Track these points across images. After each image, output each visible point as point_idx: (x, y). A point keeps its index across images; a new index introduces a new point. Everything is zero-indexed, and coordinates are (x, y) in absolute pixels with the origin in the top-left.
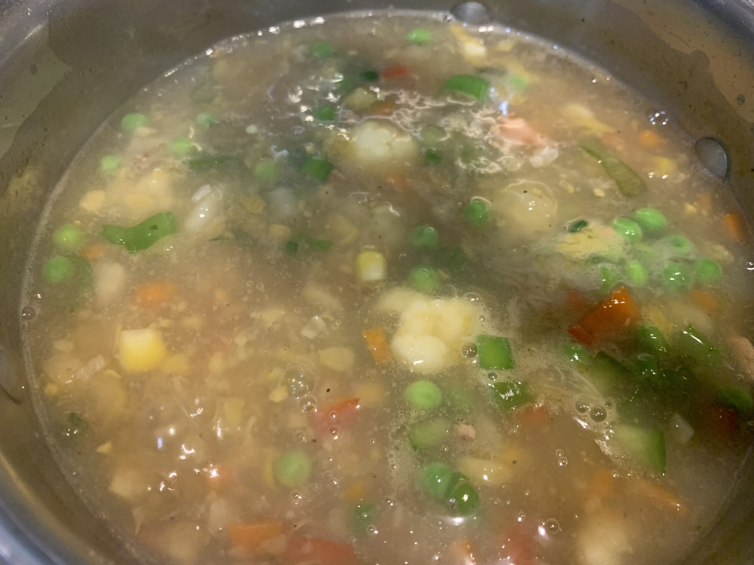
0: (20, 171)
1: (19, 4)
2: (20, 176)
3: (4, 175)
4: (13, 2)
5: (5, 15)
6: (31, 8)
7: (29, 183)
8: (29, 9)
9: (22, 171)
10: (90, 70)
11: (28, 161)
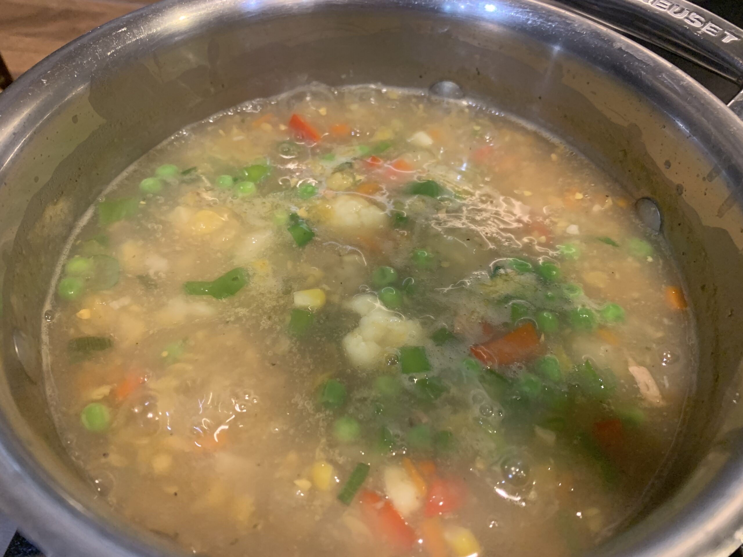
0: (55, 200)
1: (68, 68)
2: (55, 204)
3: (43, 202)
4: (64, 66)
5: (56, 75)
6: (77, 71)
7: (61, 210)
8: (76, 72)
9: (57, 200)
10: (121, 124)
11: (62, 193)
